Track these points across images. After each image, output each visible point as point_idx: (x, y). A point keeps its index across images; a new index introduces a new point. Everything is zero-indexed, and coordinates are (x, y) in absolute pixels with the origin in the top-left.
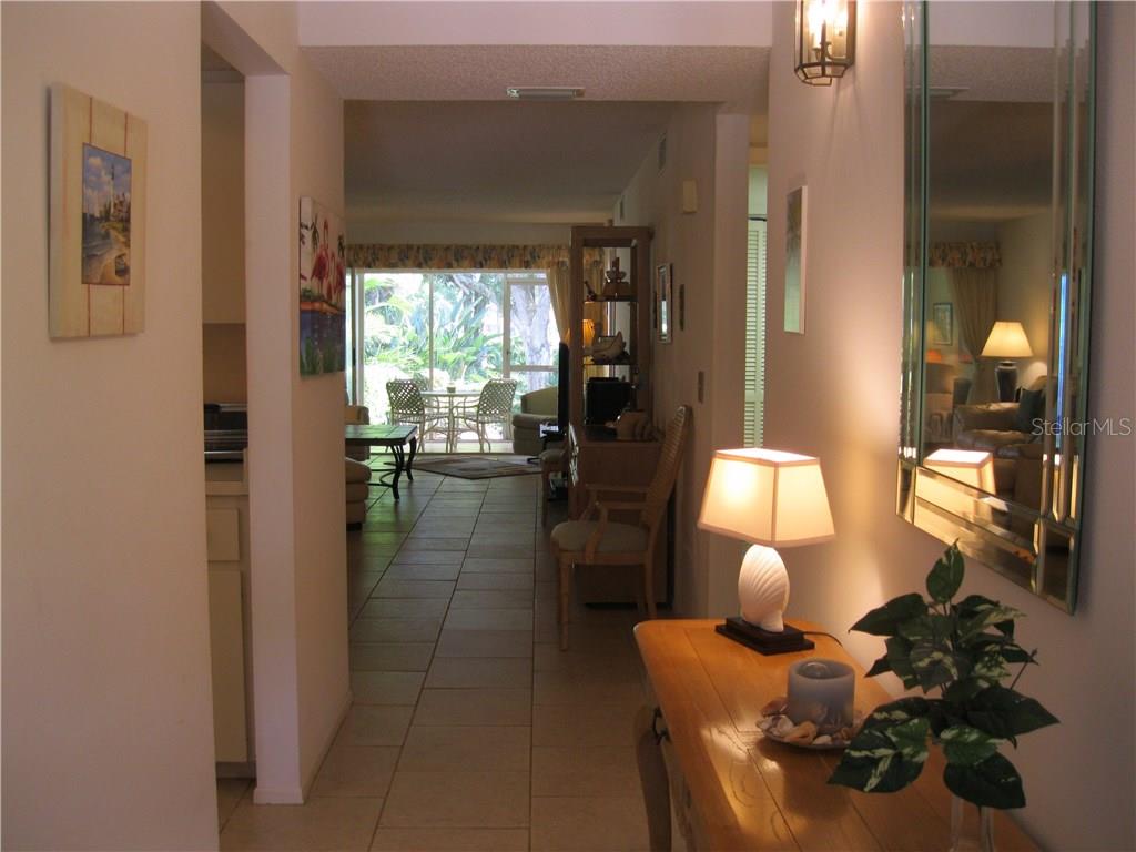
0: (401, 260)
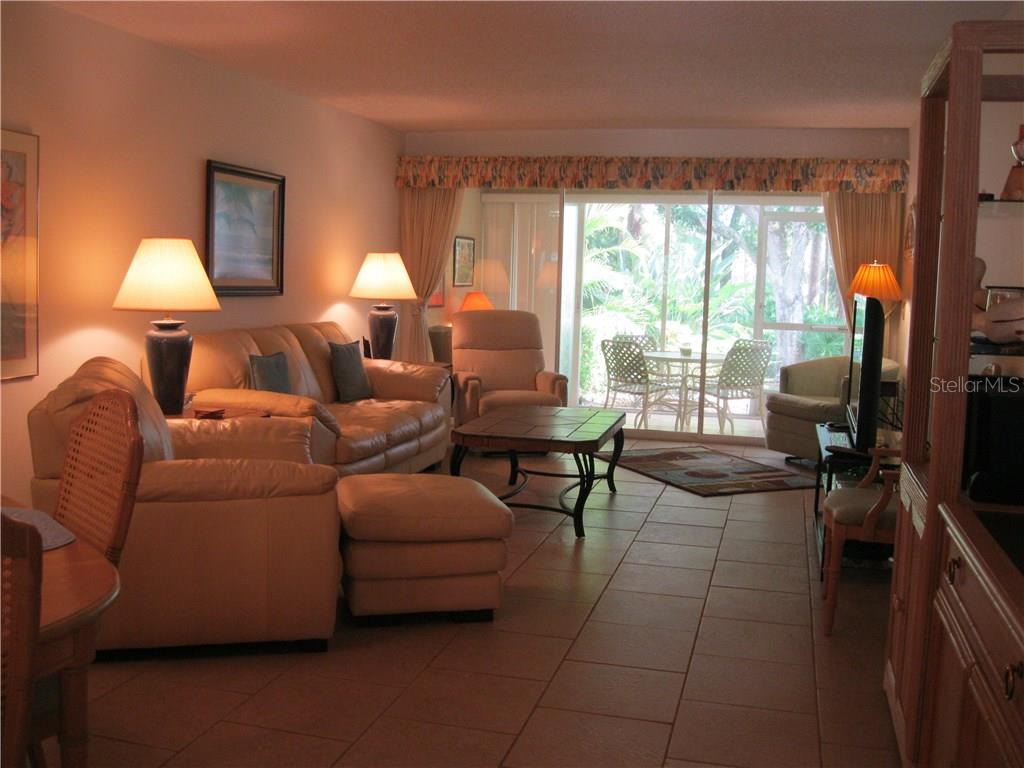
0: (623, 178)
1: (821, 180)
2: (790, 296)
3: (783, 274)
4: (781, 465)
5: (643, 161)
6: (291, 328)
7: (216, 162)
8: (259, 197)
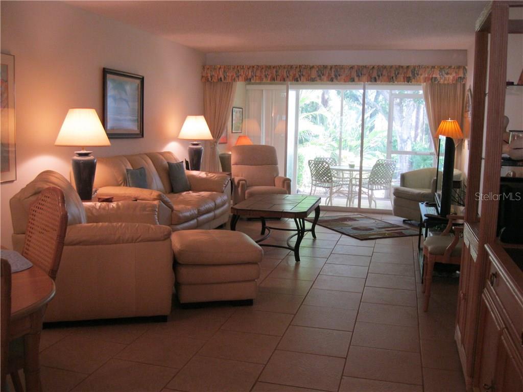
0: (319, 76)
1: (422, 77)
2: (405, 137)
3: (401, 126)
4: (401, 224)
5: (329, 67)
6: (148, 155)
7: (108, 69)
8: (131, 87)
